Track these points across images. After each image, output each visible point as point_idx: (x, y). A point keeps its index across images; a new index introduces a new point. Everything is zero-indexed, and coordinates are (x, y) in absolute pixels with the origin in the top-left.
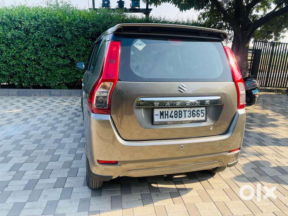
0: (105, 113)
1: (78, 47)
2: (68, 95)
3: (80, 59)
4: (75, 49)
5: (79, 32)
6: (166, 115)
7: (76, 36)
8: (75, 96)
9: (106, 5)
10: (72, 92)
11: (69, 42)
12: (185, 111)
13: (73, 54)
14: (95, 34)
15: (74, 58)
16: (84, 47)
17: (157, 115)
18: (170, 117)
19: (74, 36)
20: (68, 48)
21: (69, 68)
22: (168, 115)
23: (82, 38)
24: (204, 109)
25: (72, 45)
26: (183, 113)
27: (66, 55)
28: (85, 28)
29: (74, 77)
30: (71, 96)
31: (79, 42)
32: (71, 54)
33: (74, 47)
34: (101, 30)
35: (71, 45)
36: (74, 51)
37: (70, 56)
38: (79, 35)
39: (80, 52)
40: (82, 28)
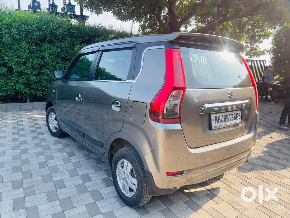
0: (176, 122)
1: (19, 53)
2: (3, 111)
3: (21, 67)
4: (14, 55)
5: (20, 35)
6: (219, 120)
7: (16, 40)
8: (13, 111)
9: (37, 7)
10: (8, 107)
11: (6, 46)
12: (230, 115)
13: (11, 61)
14: (39, 39)
15: (13, 66)
16: (26, 53)
17: (213, 120)
18: (222, 121)
19: (14, 40)
20: (5, 54)
21: (4, 77)
22: (220, 119)
23: (24, 43)
24: (240, 112)
25: (11, 50)
26: (229, 116)
27: (2, 63)
28: (28, 31)
29: (12, 88)
30: (7, 111)
31: (20, 47)
32: (8, 61)
33: (12, 52)
34: (47, 35)
35: (9, 50)
36: (12, 57)
37: (7, 63)
38: (20, 39)
39: (20, 58)
40: (24, 31)
